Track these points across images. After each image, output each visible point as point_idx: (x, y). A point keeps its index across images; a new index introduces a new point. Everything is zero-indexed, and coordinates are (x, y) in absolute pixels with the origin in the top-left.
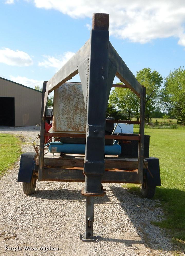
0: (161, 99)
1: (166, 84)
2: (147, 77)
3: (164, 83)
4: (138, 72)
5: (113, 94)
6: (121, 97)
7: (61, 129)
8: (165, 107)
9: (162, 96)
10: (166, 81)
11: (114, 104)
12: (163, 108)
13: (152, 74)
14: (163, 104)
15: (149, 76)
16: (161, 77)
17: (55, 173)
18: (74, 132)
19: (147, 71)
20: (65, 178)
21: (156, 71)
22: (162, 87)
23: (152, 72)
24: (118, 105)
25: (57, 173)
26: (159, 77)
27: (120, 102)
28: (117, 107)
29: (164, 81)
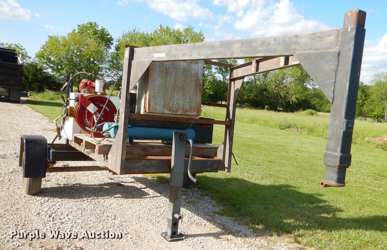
0: (110, 65)
1: (118, 47)
2: (93, 35)
3: (114, 45)
4: (79, 26)
5: (42, 50)
6: (57, 57)
7: (155, 109)
8: (114, 76)
9: (112, 62)
10: (117, 43)
11: (45, 66)
12: (112, 77)
13: (99, 31)
14: (112, 72)
15: (95, 33)
16: (111, 37)
17: (135, 165)
18: (171, 114)
19: (92, 25)
20: (146, 169)
21: (104, 29)
22: (112, 50)
23: (100, 28)
24: (51, 67)
25: (137, 164)
26: (109, 37)
27: (53, 62)
28: (50, 70)
29: (115, 43)
